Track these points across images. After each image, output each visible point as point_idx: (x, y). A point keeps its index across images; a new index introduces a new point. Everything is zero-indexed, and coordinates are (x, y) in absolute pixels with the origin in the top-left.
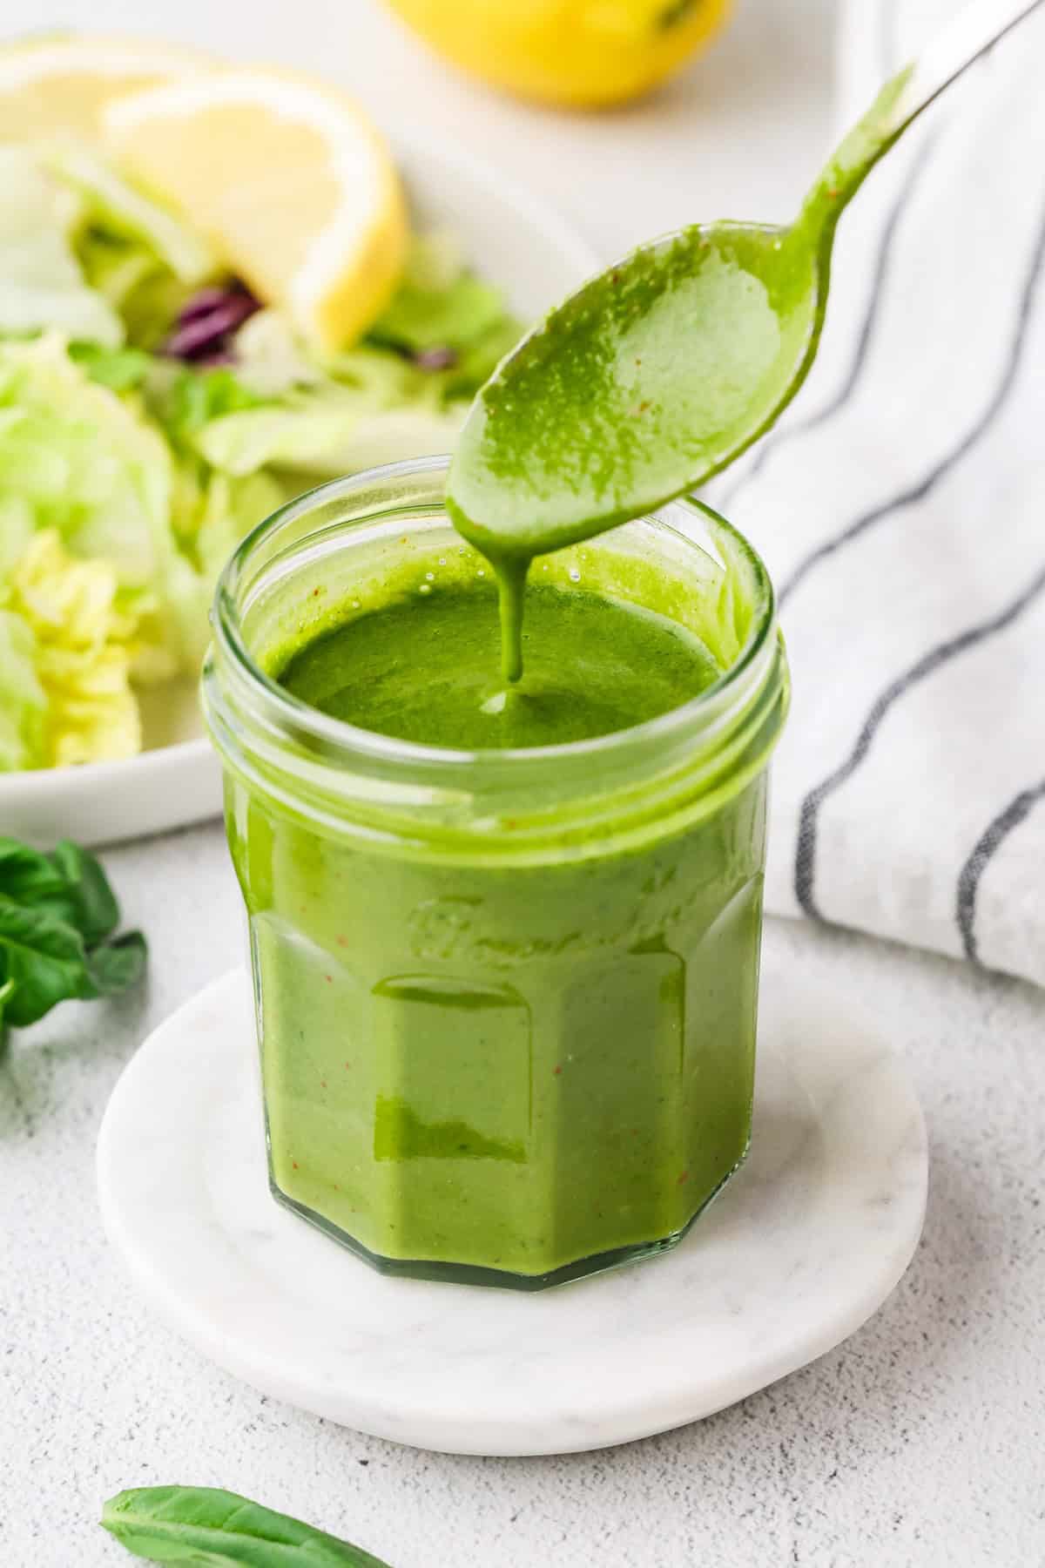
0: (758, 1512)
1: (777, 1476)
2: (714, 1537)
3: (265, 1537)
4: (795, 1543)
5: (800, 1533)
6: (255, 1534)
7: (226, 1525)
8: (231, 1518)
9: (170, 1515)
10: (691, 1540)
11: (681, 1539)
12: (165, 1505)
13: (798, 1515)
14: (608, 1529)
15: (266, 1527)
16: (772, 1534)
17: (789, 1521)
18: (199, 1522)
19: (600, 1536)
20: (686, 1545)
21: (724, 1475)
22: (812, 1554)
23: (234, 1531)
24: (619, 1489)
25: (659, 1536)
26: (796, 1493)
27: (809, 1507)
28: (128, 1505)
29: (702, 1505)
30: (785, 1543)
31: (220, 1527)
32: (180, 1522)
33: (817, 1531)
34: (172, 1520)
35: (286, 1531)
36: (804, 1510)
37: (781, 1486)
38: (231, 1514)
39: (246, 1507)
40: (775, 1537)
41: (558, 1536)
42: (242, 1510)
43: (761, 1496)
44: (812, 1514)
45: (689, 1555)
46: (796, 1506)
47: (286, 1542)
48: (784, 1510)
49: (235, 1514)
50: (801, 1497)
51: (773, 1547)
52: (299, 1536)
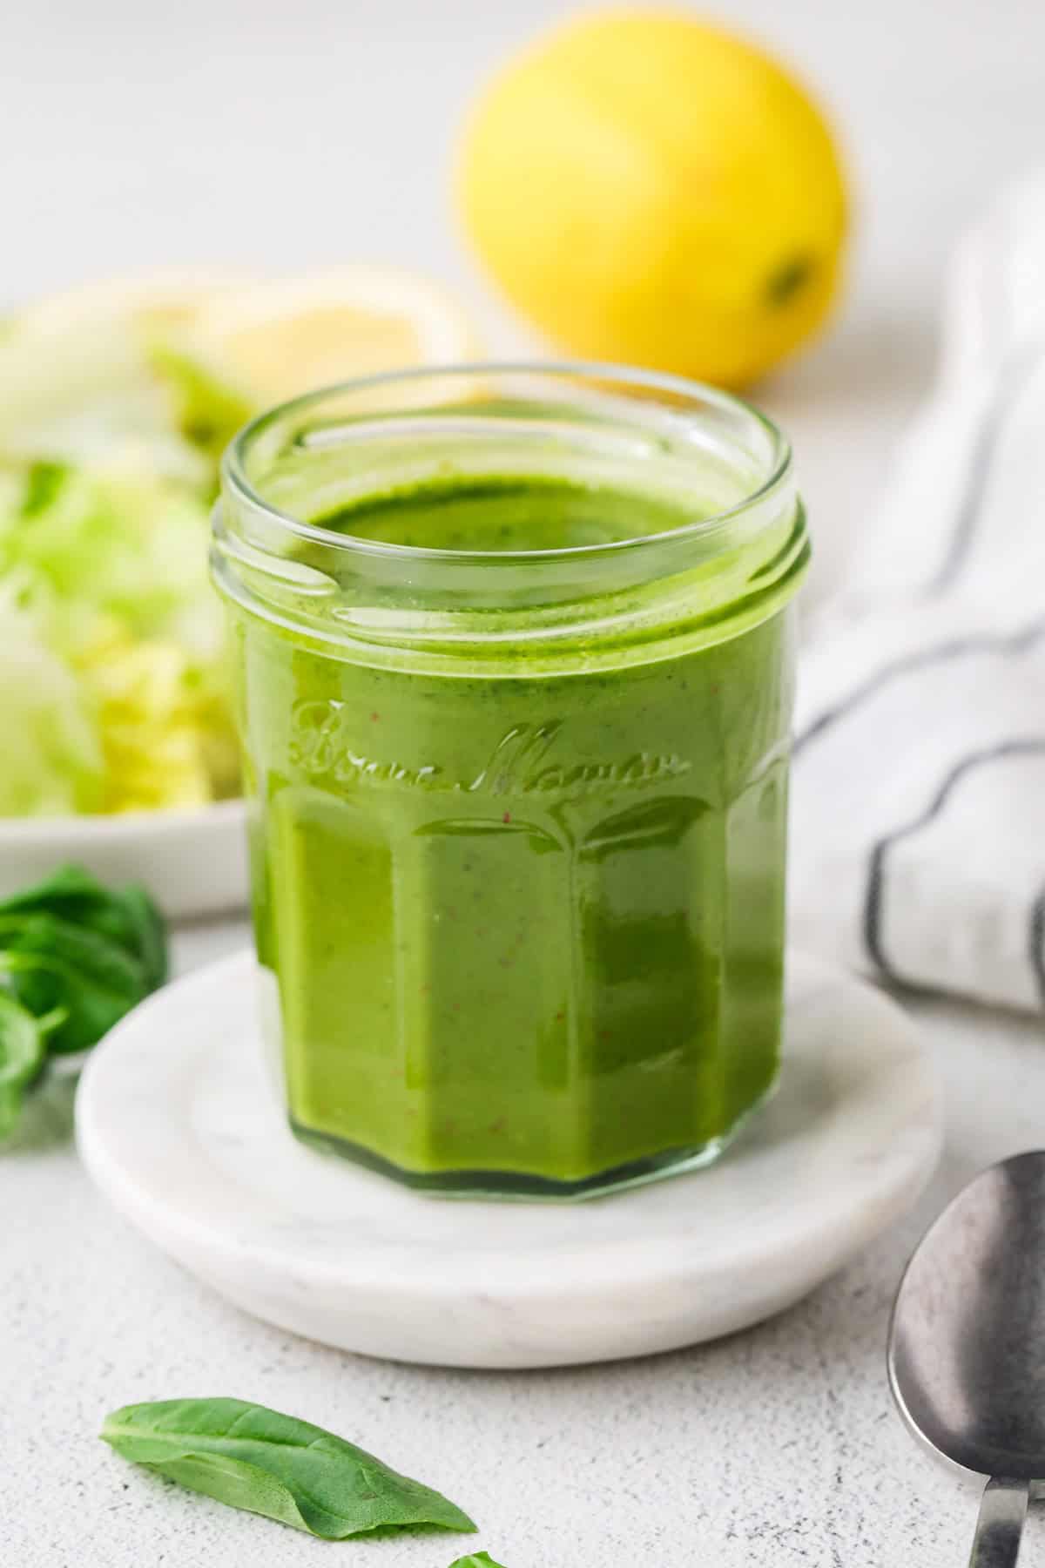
0: (802, 1444)
1: (822, 1415)
2: (753, 1462)
3: (273, 1440)
4: (840, 1469)
5: (844, 1461)
6: (262, 1439)
7: (231, 1431)
8: (237, 1424)
9: (175, 1425)
10: (728, 1465)
11: (717, 1465)
12: (167, 1417)
13: (844, 1446)
14: (640, 1455)
15: (272, 1429)
16: (815, 1461)
17: (834, 1451)
18: (204, 1430)
19: (632, 1460)
20: (722, 1468)
21: (768, 1414)
22: (856, 1477)
23: (240, 1437)
24: (654, 1423)
25: (694, 1461)
26: (843, 1428)
27: (857, 1440)
28: (129, 1419)
29: (742, 1437)
30: (829, 1469)
31: (223, 1434)
32: (183, 1432)
33: (863, 1459)
34: (175, 1431)
35: (294, 1433)
36: (850, 1442)
37: (827, 1423)
38: (237, 1418)
39: (252, 1412)
40: (818, 1463)
41: (587, 1460)
42: (250, 1412)
43: (805, 1431)
44: (859, 1447)
45: (726, 1477)
46: (842, 1440)
47: (293, 1443)
48: (829, 1443)
49: (241, 1419)
50: (847, 1433)
51: (816, 1472)
52: (305, 1436)
